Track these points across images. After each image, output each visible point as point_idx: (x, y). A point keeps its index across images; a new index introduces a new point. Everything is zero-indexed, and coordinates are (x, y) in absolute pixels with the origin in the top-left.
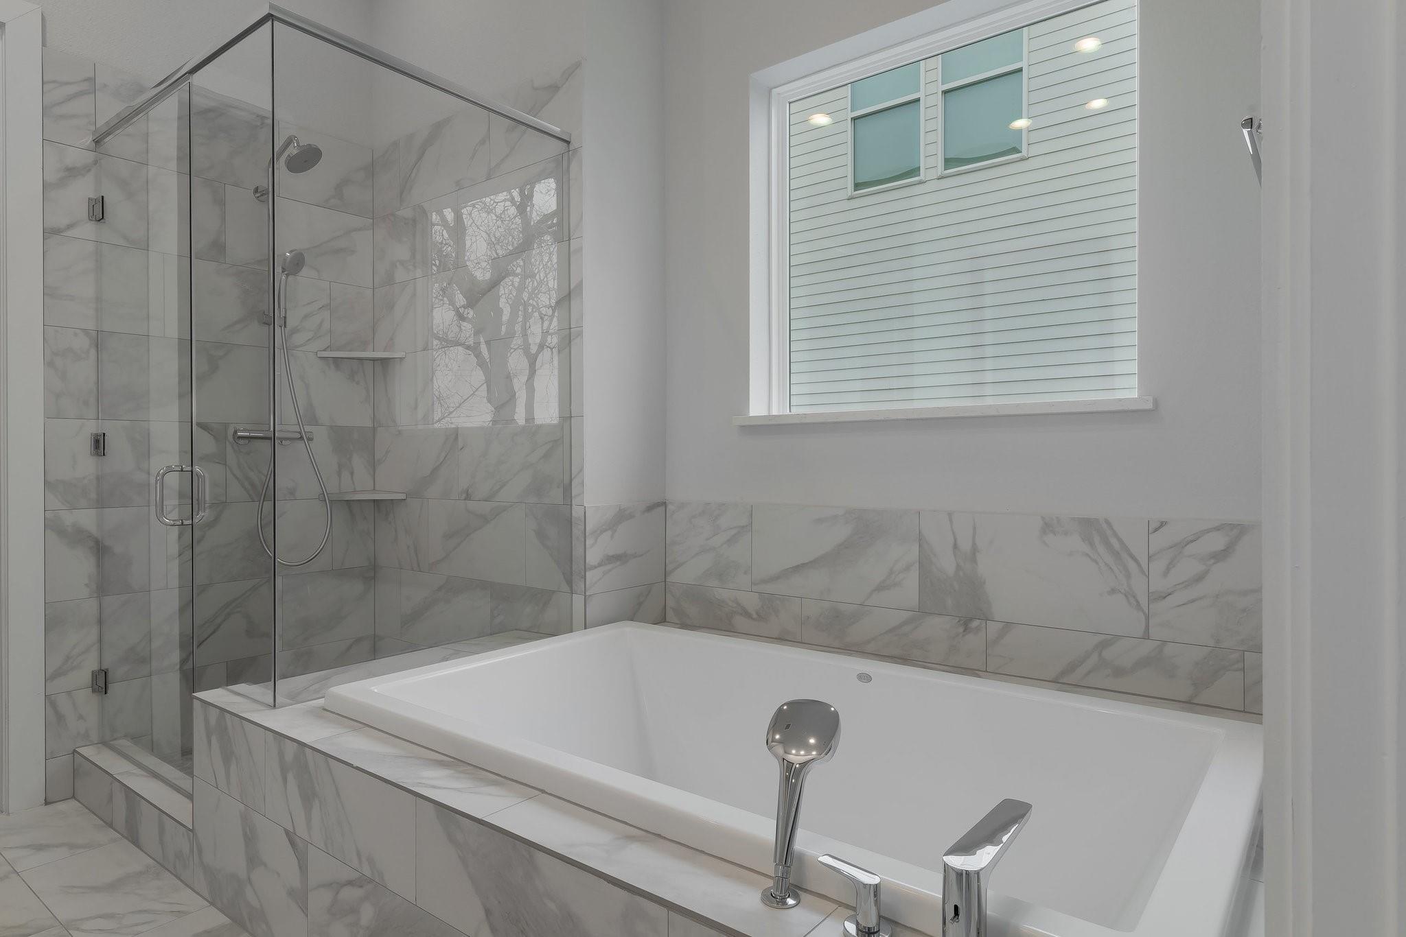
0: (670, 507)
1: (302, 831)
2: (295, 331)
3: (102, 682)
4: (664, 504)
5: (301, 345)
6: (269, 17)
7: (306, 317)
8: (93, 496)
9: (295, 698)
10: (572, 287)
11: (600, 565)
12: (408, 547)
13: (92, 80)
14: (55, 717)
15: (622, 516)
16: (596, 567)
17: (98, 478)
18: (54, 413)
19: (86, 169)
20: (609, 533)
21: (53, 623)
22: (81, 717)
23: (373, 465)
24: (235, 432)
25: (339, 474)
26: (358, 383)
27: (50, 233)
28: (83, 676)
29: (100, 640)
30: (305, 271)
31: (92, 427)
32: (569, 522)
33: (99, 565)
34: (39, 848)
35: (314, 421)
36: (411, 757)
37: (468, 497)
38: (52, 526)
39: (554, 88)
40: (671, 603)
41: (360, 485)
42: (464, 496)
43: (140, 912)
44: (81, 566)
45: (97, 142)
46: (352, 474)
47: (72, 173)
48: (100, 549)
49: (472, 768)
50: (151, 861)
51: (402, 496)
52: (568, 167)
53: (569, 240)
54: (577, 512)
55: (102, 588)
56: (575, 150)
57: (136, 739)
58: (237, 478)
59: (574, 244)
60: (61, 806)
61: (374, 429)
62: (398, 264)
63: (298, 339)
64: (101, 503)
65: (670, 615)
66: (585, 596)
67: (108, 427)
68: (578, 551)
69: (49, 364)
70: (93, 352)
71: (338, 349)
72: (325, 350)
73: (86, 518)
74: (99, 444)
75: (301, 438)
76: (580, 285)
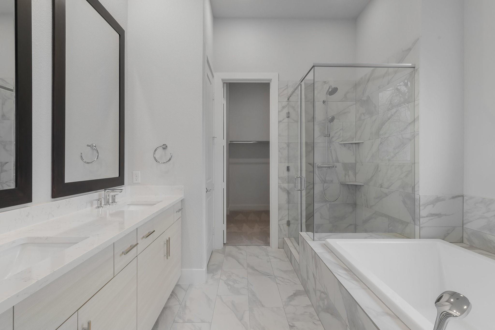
0: (465, 198)
1: (315, 274)
2: (333, 137)
3: (288, 223)
4: (463, 196)
5: (334, 141)
6: (314, 66)
7: (336, 133)
8: (287, 181)
9: (320, 239)
10: (415, 118)
11: (427, 217)
12: (365, 200)
13: (287, 85)
14: (280, 230)
15: (438, 200)
16: (425, 217)
17: (288, 176)
18: (280, 162)
19: (286, 106)
20: (432, 205)
21: (280, 208)
22: (285, 231)
23: (355, 174)
24: (317, 166)
25: (345, 177)
26: (351, 150)
27: (279, 122)
28: (285, 222)
29: (288, 214)
30: (335, 120)
31: (287, 165)
32: (414, 200)
33: (288, 196)
34: (275, 258)
35: (338, 161)
36: (339, 265)
37: (381, 187)
38: (280, 187)
39: (410, 49)
40: (465, 236)
41: (351, 180)
42: (380, 186)
43: (289, 280)
44: (285, 196)
45: (288, 99)
46: (349, 176)
47: (284, 107)
48: (288, 193)
49: (352, 273)
50: (293, 268)
51: (363, 184)
52: (414, 76)
53: (414, 101)
54: (417, 197)
55: (289, 202)
56: (417, 70)
57: (295, 238)
58: (318, 177)
59: (416, 103)
60: (281, 250)
61: (356, 164)
62: (362, 114)
63: (334, 139)
64: (288, 182)
65: (465, 240)
66: (420, 227)
67: (290, 165)
68: (417, 211)
69: (279, 151)
70: (287, 148)
71: (345, 141)
72: (341, 142)
73: (285, 185)
74: (288, 169)
75: (334, 167)
76: (418, 117)
